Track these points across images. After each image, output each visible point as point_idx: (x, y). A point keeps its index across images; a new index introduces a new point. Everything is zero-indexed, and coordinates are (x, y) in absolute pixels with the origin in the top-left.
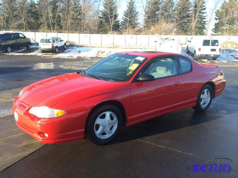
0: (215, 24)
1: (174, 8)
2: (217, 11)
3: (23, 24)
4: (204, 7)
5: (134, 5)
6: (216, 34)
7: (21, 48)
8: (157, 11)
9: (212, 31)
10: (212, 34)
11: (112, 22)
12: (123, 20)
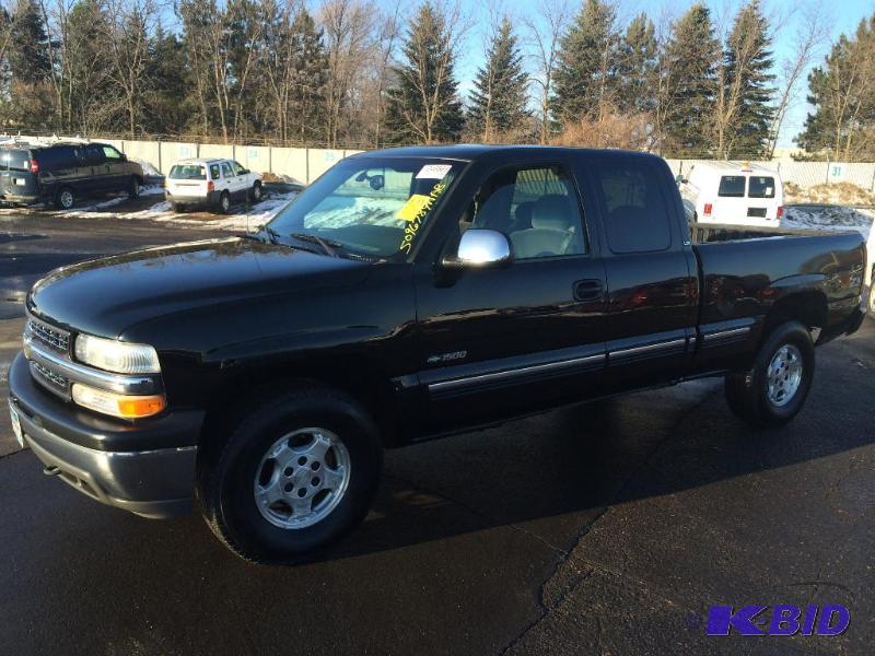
0: (806, 117)
1: (657, 61)
2: (815, 70)
3: (128, 113)
4: (766, 59)
5: (514, 49)
6: (810, 155)
7: (112, 194)
8: (594, 71)
9: (796, 144)
10: (797, 154)
11: (431, 109)
12: (475, 100)
